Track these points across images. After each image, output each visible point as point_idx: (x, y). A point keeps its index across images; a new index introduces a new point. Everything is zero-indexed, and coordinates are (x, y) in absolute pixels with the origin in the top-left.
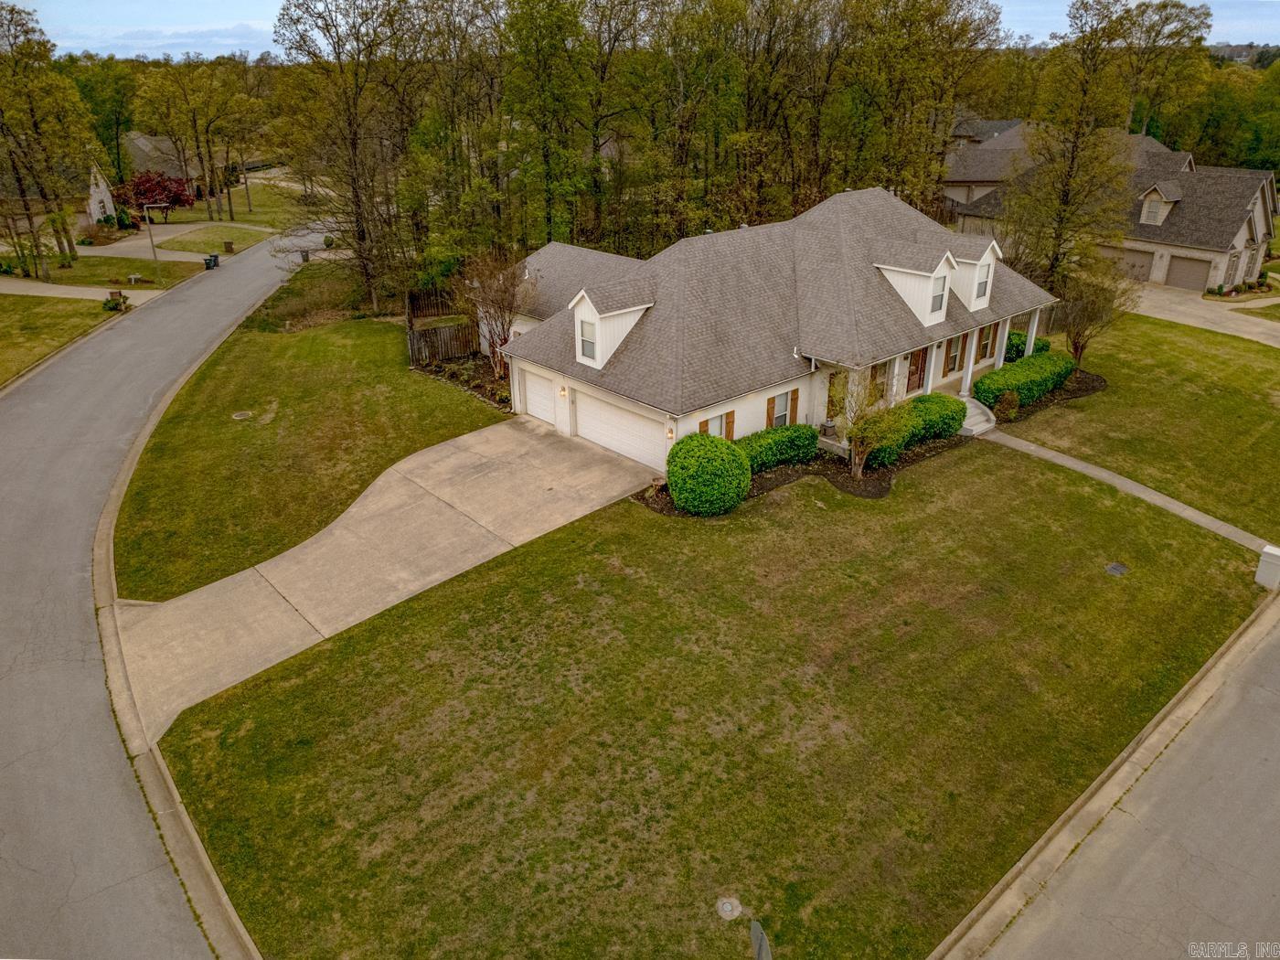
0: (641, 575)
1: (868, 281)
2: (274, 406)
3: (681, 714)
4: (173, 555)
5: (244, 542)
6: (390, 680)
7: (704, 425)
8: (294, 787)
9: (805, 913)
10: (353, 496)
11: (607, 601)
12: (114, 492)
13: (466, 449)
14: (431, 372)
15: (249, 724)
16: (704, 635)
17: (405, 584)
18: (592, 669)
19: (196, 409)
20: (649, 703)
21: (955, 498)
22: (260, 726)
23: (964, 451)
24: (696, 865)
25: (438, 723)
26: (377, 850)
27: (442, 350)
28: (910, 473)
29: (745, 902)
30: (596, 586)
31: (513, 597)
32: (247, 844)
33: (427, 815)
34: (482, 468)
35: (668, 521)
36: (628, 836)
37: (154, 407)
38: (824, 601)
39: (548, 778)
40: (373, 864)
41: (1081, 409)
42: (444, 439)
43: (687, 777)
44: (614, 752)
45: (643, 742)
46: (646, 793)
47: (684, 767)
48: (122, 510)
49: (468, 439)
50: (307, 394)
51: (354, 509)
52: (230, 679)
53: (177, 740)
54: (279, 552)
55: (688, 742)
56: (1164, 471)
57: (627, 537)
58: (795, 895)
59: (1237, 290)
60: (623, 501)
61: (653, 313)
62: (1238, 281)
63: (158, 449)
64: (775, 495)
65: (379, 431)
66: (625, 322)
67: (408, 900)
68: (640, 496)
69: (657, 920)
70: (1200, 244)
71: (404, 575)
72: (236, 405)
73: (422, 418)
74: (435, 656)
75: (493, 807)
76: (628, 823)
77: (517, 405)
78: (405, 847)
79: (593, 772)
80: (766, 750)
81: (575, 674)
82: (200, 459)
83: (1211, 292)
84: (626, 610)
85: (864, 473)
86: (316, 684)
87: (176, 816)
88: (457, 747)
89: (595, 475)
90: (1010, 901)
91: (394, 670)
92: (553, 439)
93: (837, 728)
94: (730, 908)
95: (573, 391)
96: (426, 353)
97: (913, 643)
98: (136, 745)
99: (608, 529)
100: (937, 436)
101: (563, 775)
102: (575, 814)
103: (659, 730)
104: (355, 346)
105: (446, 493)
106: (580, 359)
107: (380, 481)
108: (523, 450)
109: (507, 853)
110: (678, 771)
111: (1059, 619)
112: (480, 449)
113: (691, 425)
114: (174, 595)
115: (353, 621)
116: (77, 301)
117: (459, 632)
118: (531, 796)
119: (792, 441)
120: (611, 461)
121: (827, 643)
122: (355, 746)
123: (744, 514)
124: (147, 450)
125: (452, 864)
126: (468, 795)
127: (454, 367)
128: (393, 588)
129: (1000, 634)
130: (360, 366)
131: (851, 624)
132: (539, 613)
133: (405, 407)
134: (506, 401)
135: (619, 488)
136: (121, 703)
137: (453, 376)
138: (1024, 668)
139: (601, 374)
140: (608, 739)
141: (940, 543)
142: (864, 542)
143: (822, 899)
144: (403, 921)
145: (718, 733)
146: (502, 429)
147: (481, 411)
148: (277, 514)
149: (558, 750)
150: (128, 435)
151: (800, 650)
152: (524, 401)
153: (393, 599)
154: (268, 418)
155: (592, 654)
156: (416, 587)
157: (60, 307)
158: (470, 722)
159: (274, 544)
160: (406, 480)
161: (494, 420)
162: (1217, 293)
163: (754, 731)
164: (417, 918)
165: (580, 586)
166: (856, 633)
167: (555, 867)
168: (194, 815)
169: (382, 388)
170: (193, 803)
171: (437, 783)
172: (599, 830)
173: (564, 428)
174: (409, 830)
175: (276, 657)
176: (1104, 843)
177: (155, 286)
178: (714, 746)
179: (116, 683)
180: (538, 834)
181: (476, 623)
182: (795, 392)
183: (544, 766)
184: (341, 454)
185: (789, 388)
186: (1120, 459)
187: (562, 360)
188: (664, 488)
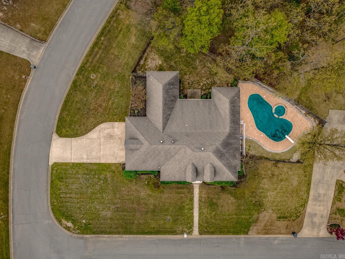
0: (110, 180)
2: (100, 76)
3: (96, 203)
5: (73, 131)
8: (59, 183)
9: (89, 226)
10: (91, 130)
11: (102, 182)
13: (113, 128)
16: (107, 195)
17: (85, 159)
20: (94, 199)
22: (60, 172)
24: (84, 216)
25: (74, 186)
26: (62, 196)
29: (86, 222)
30: (103, 178)
32: (53, 186)
33: (67, 196)
34: (112, 137)
43: (90, 209)
44: (86, 202)
45: (90, 203)
46: (86, 208)
49: (116, 124)
51: (89, 134)
52: (60, 161)
53: (53, 165)
54: (76, 137)
55: (94, 206)
57: (114, 172)
58: (89, 224)
60: (121, 164)
63: (74, 84)
69: (78, 218)
73: (115, 109)
75: (73, 199)
76: (82, 209)
78: (64, 197)
79: (83, 203)
80: (100, 212)
84: (103, 185)
88: (74, 191)
94: (84, 221)
98: (50, 163)
99: (114, 168)
101: (80, 201)
102: (78, 205)
105: (102, 140)
107: (97, 128)
109: (71, 205)
112: (115, 130)
114: (61, 137)
115: (76, 161)
117: (84, 174)
118: (76, 201)
122: (66, 182)
125: (66, 202)
126: (71, 197)
128: (83, 159)
132: (94, 178)
133: (116, 101)
135: (123, 160)
136: (50, 155)
138: (136, 222)
140: (87, 200)
143: (91, 226)
149: (82, 198)
151: (115, 204)
153: (81, 161)
155: (93, 189)
156: (85, 161)
158: (77, 188)
159: (76, 135)
160: (100, 131)
163: (101, 209)
165: (101, 177)
167: (73, 209)
171: (70, 193)
172: (79, 208)
175: (66, 161)
178: (95, 208)
179: (51, 150)
180: (74, 205)
181: (86, 174)
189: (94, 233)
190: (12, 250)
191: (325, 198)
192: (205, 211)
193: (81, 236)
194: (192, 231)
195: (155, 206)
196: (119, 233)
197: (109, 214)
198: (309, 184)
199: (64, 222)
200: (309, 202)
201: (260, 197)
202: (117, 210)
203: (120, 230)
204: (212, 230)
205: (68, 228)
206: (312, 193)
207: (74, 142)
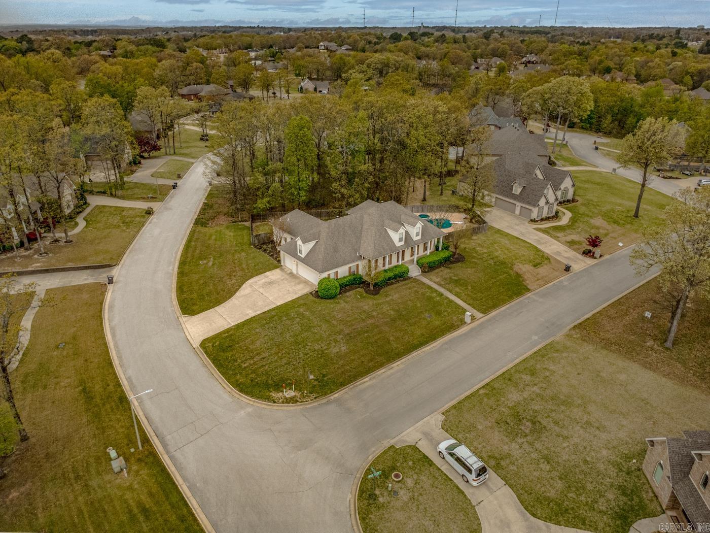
0: (307, 314)
1: (381, 233)
2: (212, 259)
3: (309, 344)
4: (194, 304)
5: (210, 301)
6: (247, 335)
7: (329, 275)
8: (229, 354)
9: (325, 379)
10: (237, 290)
11: (298, 319)
12: (173, 286)
13: (267, 277)
14: (258, 248)
15: (218, 343)
16: (319, 328)
17: (251, 314)
18: (292, 334)
19: (188, 260)
20: (303, 341)
21: (396, 296)
22: (220, 343)
23: (407, 282)
24: (306, 370)
25: (258, 344)
26: (246, 365)
27: (261, 241)
28: (387, 288)
29: (315, 376)
30: (296, 316)
31: (276, 318)
32: (220, 363)
33: (255, 360)
34: (271, 283)
35: (317, 300)
36: (294, 365)
37: (176, 258)
38: (350, 321)
39: (280, 355)
40: (245, 367)
41: (450, 268)
42: (261, 273)
43: (308, 356)
44: (294, 350)
45: (300, 349)
46: (299, 358)
47: (308, 354)
48: (177, 291)
49: (268, 273)
50: (221, 255)
51: (237, 294)
52: (211, 334)
53: (203, 344)
54: (219, 305)
55: (310, 349)
56: (461, 290)
57: (306, 304)
58: (324, 376)
59: (542, 220)
60: (307, 294)
61: (319, 243)
62: (544, 216)
63: (181, 274)
64: (348, 294)
65: (243, 270)
66: (311, 245)
67: (252, 373)
68: (311, 293)
69: (297, 378)
70: (529, 203)
71: (250, 312)
72: (200, 258)
73: (255, 266)
74: (257, 330)
75: (268, 359)
76: (295, 363)
77: (282, 264)
78: (251, 365)
79: (289, 354)
80: (326, 351)
81: (288, 335)
82: (195, 277)
83: (532, 220)
84: (302, 322)
85: (373, 288)
86: (232, 335)
87: (205, 359)
88: (262, 348)
89: (301, 286)
90: (367, 379)
91: (248, 333)
92: (291, 274)
93: (343, 348)
94: (312, 377)
95: (297, 262)
96: (256, 242)
97: (367, 332)
98: (194, 346)
99: (302, 302)
100: (400, 277)
101: (283, 354)
102: (284, 361)
103: (304, 347)
104: (234, 236)
105: (261, 290)
106: (299, 254)
107: (244, 286)
108: (282, 278)
109: (271, 366)
110: (307, 354)
111: (407, 328)
112: (271, 277)
113: (325, 275)
114: (195, 314)
115: (239, 322)
116: (135, 209)
117: (263, 325)
118: (276, 357)
119: (354, 279)
120: (306, 282)
121: (347, 331)
122: (241, 347)
123: (337, 299)
124: (178, 273)
125: (260, 368)
126: (264, 356)
127: (265, 247)
128: (248, 315)
129: (390, 331)
130: (236, 245)
131: (354, 327)
132: (282, 322)
133: (250, 262)
134: (279, 261)
135: (306, 290)
136: (189, 338)
137: (265, 250)
138: (391, 338)
139: (304, 259)
140: (293, 348)
141: (386, 308)
142: (366, 308)
143: (330, 377)
144: (251, 376)
145: (316, 348)
146: (278, 270)
147: (272, 264)
148: (218, 294)
149: (283, 349)
150: (171, 268)
151: (340, 333)
152: (284, 262)
153: (248, 317)
154: (211, 264)
155: (292, 331)
156: (253, 314)
157: (130, 212)
158: (264, 344)
159: (218, 302)
160: (251, 286)
161: (276, 267)
162: (533, 221)
163: (324, 348)
164: (253, 376)
165: (292, 316)
166: (354, 329)
167: (279, 369)
168: (210, 359)
169: (243, 254)
170: (209, 356)
171: (257, 354)
172: (289, 364)
173: (295, 272)
174: (252, 362)
175: (221, 329)
176: (391, 371)
177: (158, 200)
178: (315, 350)
179: (187, 334)
180: (277, 363)
181: (267, 323)
182: (358, 265)
183: (279, 352)
184: (233, 277)
185: (356, 264)
186: (450, 286)
187: (294, 253)
188: (317, 292)
189: (342, 385)
191: (545, 240)
193: (324, 400)
199: (276, 395)
200: (539, 247)
201: (492, 258)
203: (379, 359)
205: (291, 400)
206: (529, 241)
207: (220, 309)
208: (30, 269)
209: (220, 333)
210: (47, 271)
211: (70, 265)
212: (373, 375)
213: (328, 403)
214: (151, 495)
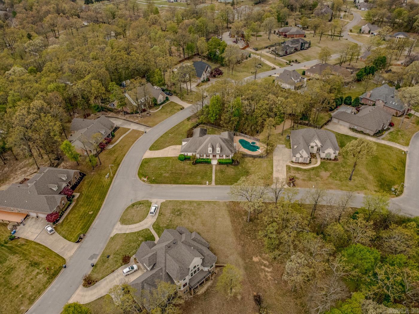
2: (173, 135)
4: (153, 148)
8: (146, 164)
10: (166, 148)
12: (156, 140)
13: (176, 147)
15: (147, 160)
19: (168, 132)
20: (161, 169)
21: (198, 168)
23: (208, 165)
24: (154, 176)
28: (199, 164)
30: (168, 161)
34: (175, 149)
35: (178, 159)
36: (153, 173)
40: (144, 169)
41: (228, 166)
43: (158, 173)
45: (159, 170)
46: (156, 173)
50: (176, 134)
54: (158, 150)
58: (156, 179)
59: (298, 163)
60: (177, 157)
62: (300, 162)
65: (174, 142)
71: (161, 155)
72: (171, 133)
82: (162, 139)
85: (195, 162)
98: (142, 159)
100: (208, 162)
101: (154, 170)
105: (170, 150)
107: (168, 147)
114: (151, 150)
115: (156, 157)
118: (152, 170)
122: (149, 164)
125: (147, 171)
140: (157, 170)
142: (186, 167)
144: (144, 171)
154: (171, 136)
157: (177, 107)
158: (153, 165)
162: (292, 162)
163: (163, 173)
166: (175, 172)
167: (149, 173)
168: (141, 163)
171: (149, 167)
174: (147, 168)
178: (161, 172)
179: (144, 154)
180: (150, 171)
189: (157, 183)
190: (110, 189)
191: (282, 171)
192: (218, 174)
193: (150, 184)
194: (211, 183)
195: (192, 172)
196: (171, 183)
197: (167, 175)
198: (272, 166)
199: (143, 178)
200: (274, 173)
201: (247, 169)
202: (172, 173)
203: (172, 182)
204: (223, 183)
205: (144, 181)
206: (274, 169)
207: (156, 151)
208: (135, 121)
209: (149, 158)
210: (137, 123)
211: (143, 123)
212: (166, 185)
213: (150, 185)
214: (106, 184)
